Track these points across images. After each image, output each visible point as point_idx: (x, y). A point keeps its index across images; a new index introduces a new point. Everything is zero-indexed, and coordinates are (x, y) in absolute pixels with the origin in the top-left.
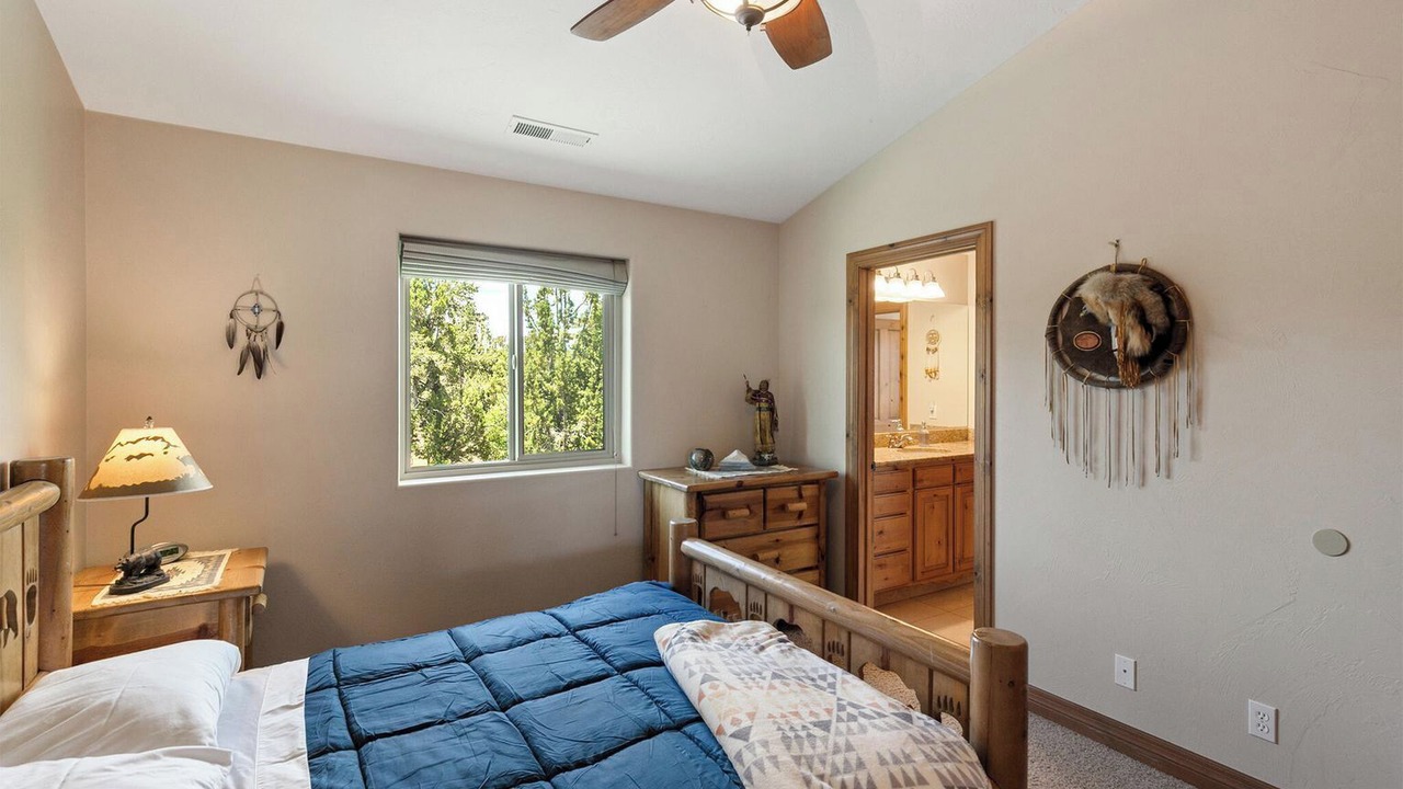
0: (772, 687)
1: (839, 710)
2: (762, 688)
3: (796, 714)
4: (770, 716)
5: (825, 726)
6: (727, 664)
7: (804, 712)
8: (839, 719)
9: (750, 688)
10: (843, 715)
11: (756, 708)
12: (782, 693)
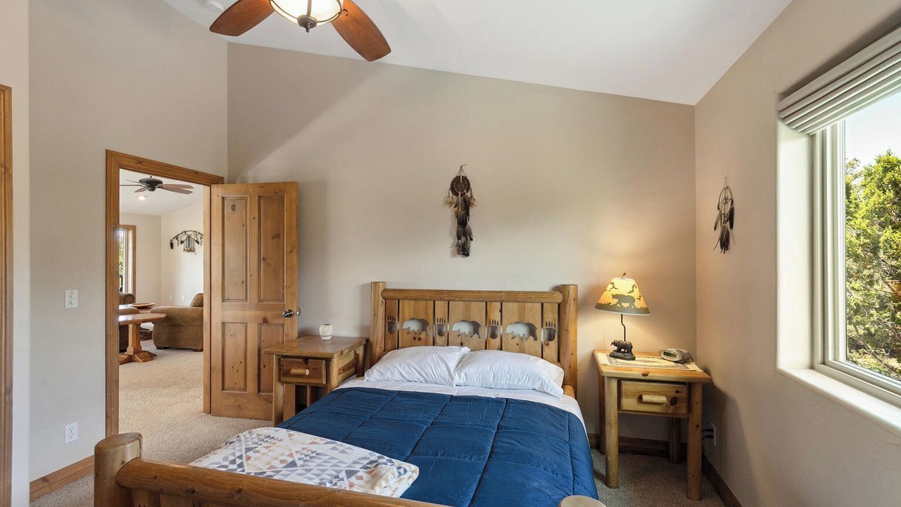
0: (291, 455)
1: (242, 463)
2: (297, 452)
3: (267, 447)
4: (281, 440)
5: (248, 450)
6: (332, 458)
7: (263, 450)
8: (240, 457)
9: (303, 449)
10: (238, 461)
11: (291, 439)
12: (283, 454)
